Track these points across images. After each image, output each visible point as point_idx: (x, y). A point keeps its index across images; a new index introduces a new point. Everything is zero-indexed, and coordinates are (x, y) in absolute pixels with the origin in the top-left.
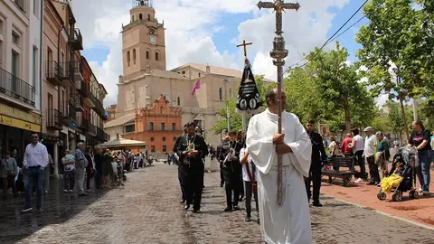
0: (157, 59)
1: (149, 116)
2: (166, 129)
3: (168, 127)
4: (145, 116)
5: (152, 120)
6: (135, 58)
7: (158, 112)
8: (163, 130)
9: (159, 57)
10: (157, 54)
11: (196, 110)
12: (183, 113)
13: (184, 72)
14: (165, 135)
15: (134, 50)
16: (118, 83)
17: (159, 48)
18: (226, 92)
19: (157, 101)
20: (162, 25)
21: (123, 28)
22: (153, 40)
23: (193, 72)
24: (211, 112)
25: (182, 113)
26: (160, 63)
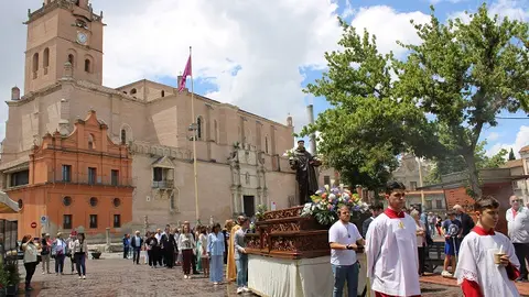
0: (87, 69)
1: (64, 150)
2: (99, 180)
3: (104, 176)
4: (53, 149)
5: (69, 160)
6: (47, 63)
7: (83, 145)
8: (92, 183)
9: (92, 66)
10: (87, 62)
11: (158, 150)
12: (134, 152)
13: (134, 91)
14: (95, 194)
15: (47, 51)
16: (10, 100)
17: (91, 52)
18: (208, 125)
19: (82, 122)
20: (100, 18)
21: (30, 15)
22: (82, 37)
23: (151, 89)
24: (185, 157)
25: (131, 152)
26: (93, 77)
